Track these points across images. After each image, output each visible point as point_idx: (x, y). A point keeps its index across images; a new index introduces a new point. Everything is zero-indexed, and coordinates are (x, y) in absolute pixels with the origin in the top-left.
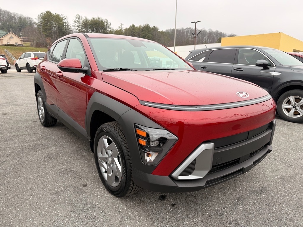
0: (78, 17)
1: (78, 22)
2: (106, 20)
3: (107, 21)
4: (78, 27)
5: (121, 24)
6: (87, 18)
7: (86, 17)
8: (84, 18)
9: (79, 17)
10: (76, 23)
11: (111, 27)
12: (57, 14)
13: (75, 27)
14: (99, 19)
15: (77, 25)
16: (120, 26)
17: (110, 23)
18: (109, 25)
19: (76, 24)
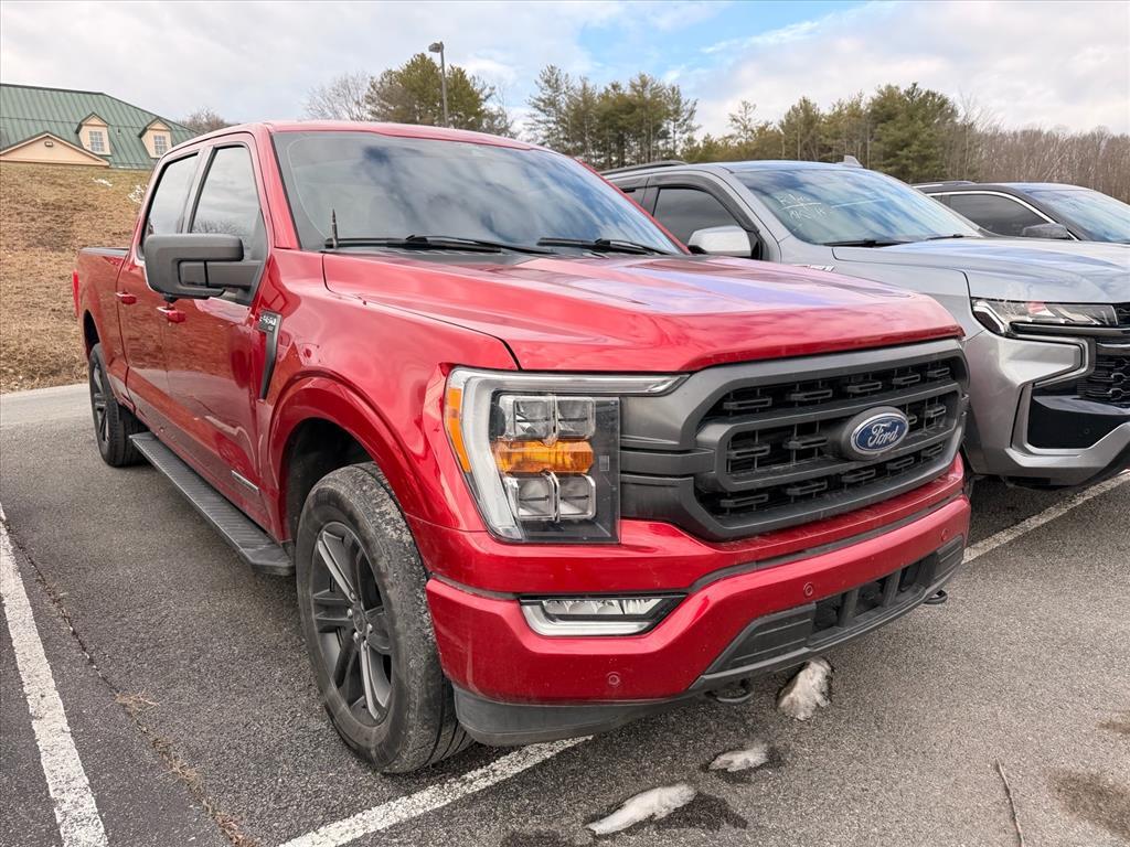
0: (552, 81)
1: (552, 103)
2: (674, 89)
3: (678, 92)
4: (546, 133)
5: (744, 103)
6: (590, 85)
7: (584, 80)
8: (579, 85)
9: (557, 80)
10: (539, 112)
11: (694, 124)
12: (459, 70)
13: (537, 132)
14: (644, 84)
15: (548, 122)
16: (738, 116)
17: (689, 106)
18: (685, 115)
19: (543, 117)
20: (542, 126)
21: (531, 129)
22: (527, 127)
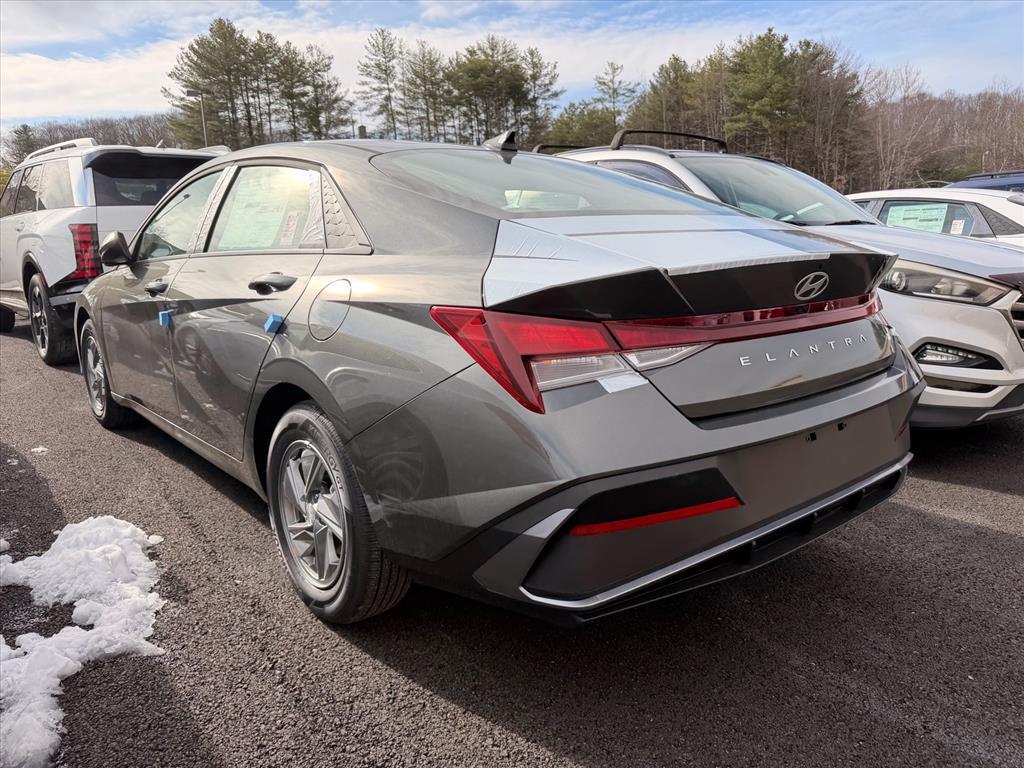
20: (376, 93)
21: (364, 98)
22: (359, 95)
